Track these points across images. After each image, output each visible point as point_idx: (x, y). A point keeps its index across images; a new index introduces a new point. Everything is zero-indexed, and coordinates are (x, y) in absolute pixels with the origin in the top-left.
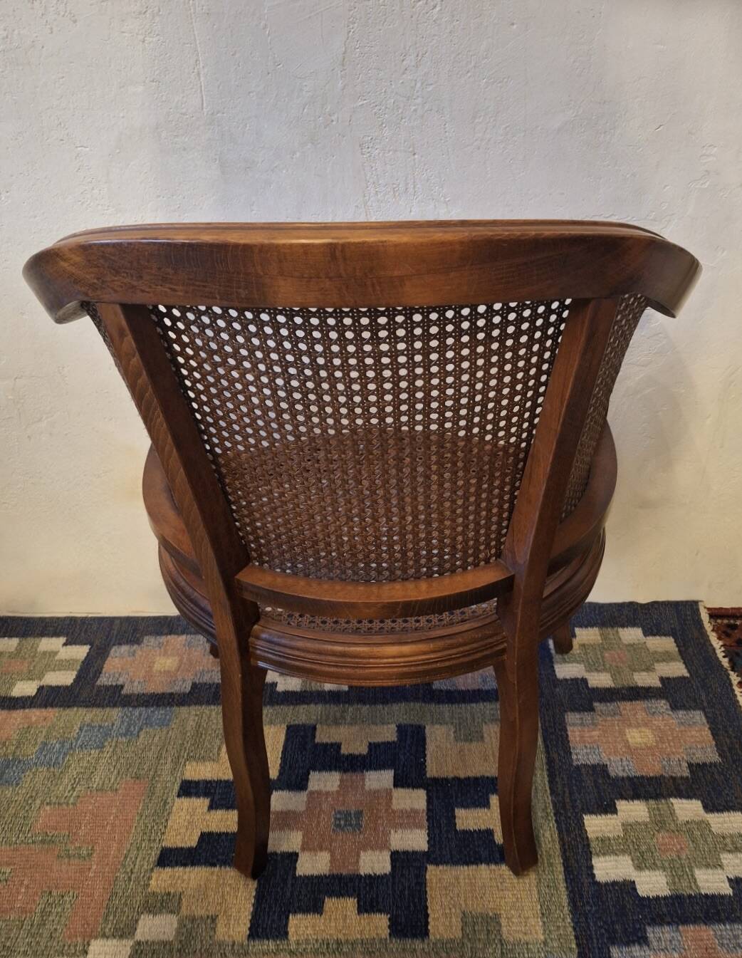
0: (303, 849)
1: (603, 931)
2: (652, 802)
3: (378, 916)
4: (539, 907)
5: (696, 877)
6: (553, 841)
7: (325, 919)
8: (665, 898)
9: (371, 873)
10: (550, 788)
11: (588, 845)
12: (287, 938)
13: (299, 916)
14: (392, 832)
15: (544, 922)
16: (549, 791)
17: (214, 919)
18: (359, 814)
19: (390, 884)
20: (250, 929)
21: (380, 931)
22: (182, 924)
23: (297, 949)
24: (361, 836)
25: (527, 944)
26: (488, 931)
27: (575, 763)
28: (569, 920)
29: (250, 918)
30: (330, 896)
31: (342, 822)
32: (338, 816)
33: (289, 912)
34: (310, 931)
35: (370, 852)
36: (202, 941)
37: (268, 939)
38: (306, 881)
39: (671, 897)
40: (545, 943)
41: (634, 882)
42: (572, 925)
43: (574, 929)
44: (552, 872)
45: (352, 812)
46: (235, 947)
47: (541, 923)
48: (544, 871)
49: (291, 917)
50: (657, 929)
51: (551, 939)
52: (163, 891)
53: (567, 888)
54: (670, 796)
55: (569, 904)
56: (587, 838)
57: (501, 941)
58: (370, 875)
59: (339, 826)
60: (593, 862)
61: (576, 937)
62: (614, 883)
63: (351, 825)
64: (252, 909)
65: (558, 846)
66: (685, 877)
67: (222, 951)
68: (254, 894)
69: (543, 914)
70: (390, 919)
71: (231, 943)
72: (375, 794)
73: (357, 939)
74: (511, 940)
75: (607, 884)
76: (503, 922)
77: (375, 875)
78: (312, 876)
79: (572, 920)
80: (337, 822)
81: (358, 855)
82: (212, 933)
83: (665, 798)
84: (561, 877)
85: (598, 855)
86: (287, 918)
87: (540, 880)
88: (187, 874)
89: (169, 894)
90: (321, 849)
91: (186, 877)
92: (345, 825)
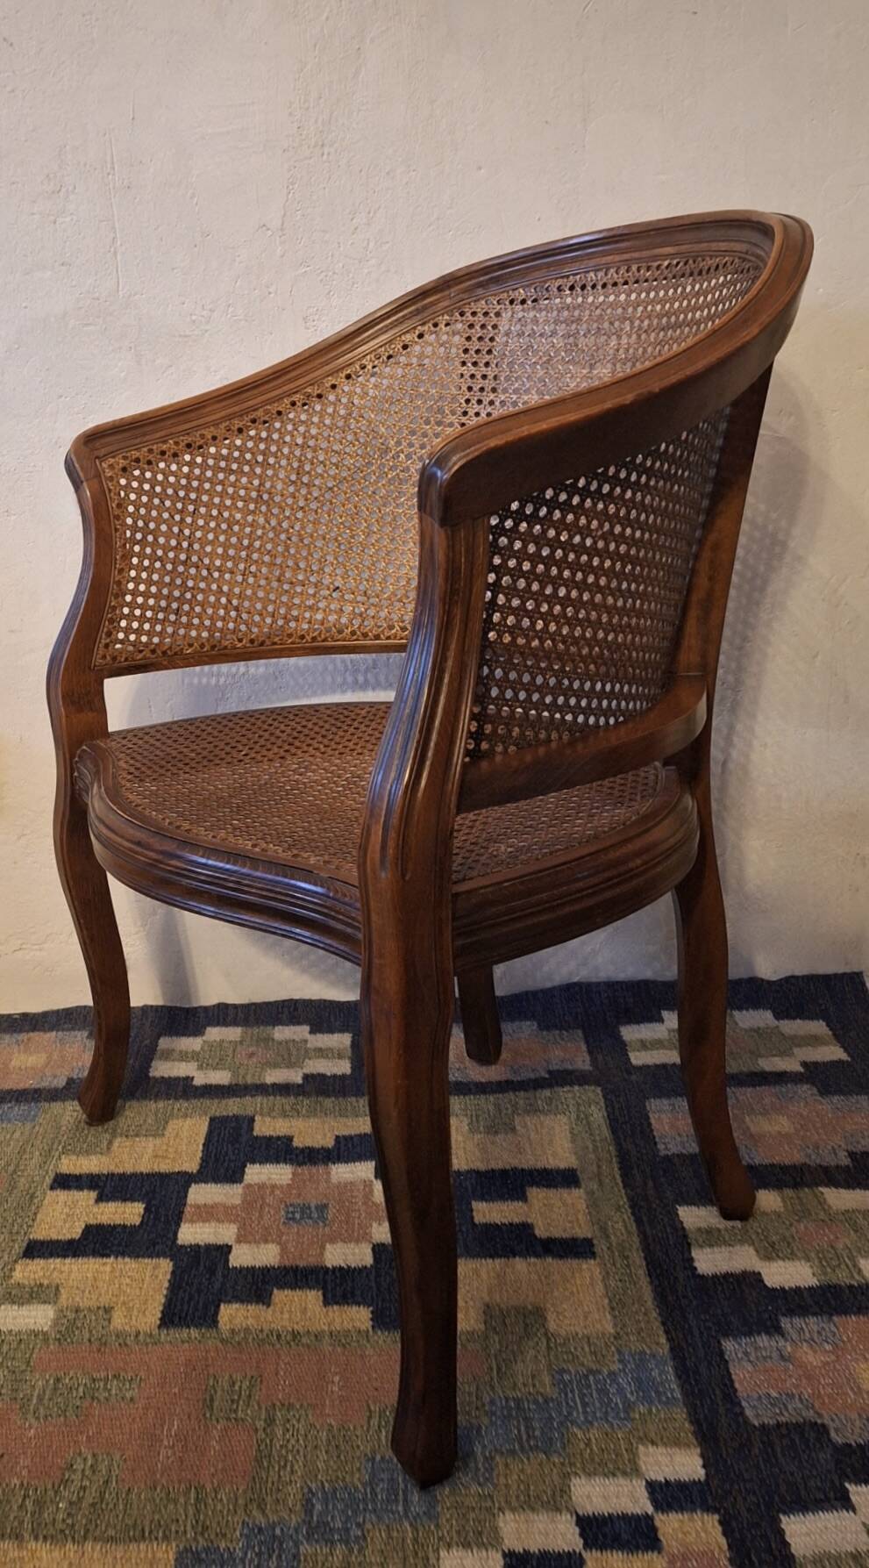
0: (239, 1241)
1: (710, 1324)
2: (789, 1192)
3: (355, 1308)
4: (606, 1301)
5: (862, 1267)
6: (629, 1233)
7: (274, 1311)
8: (810, 1289)
9: (343, 1265)
10: (623, 1182)
11: (685, 1236)
12: (217, 1327)
13: (235, 1306)
14: (375, 1225)
15: (615, 1317)
16: (621, 1184)
17: (108, 1310)
18: (322, 1208)
19: (372, 1277)
20: (161, 1319)
21: (358, 1324)
22: (61, 1314)
23: (232, 1338)
24: (327, 1229)
25: (589, 1339)
26: (527, 1325)
27: (663, 1153)
28: (655, 1315)
29: (161, 1308)
30: (281, 1287)
31: (297, 1216)
32: (291, 1209)
33: (220, 1301)
34: (250, 1321)
35: (340, 1244)
36: (90, 1332)
37: (188, 1327)
38: (245, 1272)
39: (820, 1287)
40: (617, 1337)
41: (759, 1274)
42: (660, 1319)
43: (663, 1324)
44: (628, 1266)
45: (313, 1205)
46: (141, 1338)
47: (609, 1317)
48: (614, 1264)
49: (222, 1306)
50: (797, 1321)
51: (627, 1334)
52: (32, 1283)
53: (651, 1283)
54: (817, 1185)
55: (655, 1299)
56: (683, 1228)
57: (546, 1334)
58: (341, 1268)
59: (293, 1219)
60: (693, 1254)
61: (667, 1332)
62: (727, 1276)
63: (310, 1217)
64: (163, 1301)
65: (636, 1239)
66: (843, 1266)
67: (121, 1341)
68: (166, 1284)
69: (613, 1309)
70: (372, 1312)
71: (133, 1334)
72: (347, 1187)
73: (323, 1331)
74: (563, 1333)
75: (715, 1276)
76: (551, 1317)
77: (349, 1267)
78: (253, 1268)
79: (660, 1314)
80: (290, 1215)
81: (323, 1248)
82: (105, 1323)
83: (809, 1186)
84: (641, 1272)
85: (701, 1247)
86: (219, 1306)
87: (608, 1273)
88: (67, 1266)
89: (41, 1285)
90: (266, 1241)
91: (66, 1268)
92: (302, 1218)
